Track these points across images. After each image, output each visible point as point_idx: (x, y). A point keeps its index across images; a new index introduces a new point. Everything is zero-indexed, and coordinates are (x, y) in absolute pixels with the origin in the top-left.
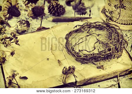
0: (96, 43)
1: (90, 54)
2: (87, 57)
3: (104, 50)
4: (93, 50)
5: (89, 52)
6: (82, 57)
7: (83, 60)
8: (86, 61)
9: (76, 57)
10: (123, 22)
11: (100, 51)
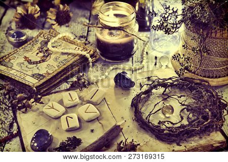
2: (172, 131)
5: (174, 124)
6: (166, 132)
9: (156, 132)
10: (207, 74)
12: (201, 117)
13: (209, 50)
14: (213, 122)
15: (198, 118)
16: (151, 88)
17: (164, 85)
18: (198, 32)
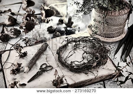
0: (84, 54)
1: (81, 64)
2: (79, 67)
3: (92, 59)
4: (83, 60)
5: (80, 62)
6: (75, 67)
7: (76, 70)
8: (79, 70)
9: (69, 68)
10: (107, 36)
11: (89, 60)
12: (94, 58)
13: (108, 23)
14: (101, 60)
15: (93, 59)
16: (68, 43)
17: (75, 41)
18: (102, 13)
